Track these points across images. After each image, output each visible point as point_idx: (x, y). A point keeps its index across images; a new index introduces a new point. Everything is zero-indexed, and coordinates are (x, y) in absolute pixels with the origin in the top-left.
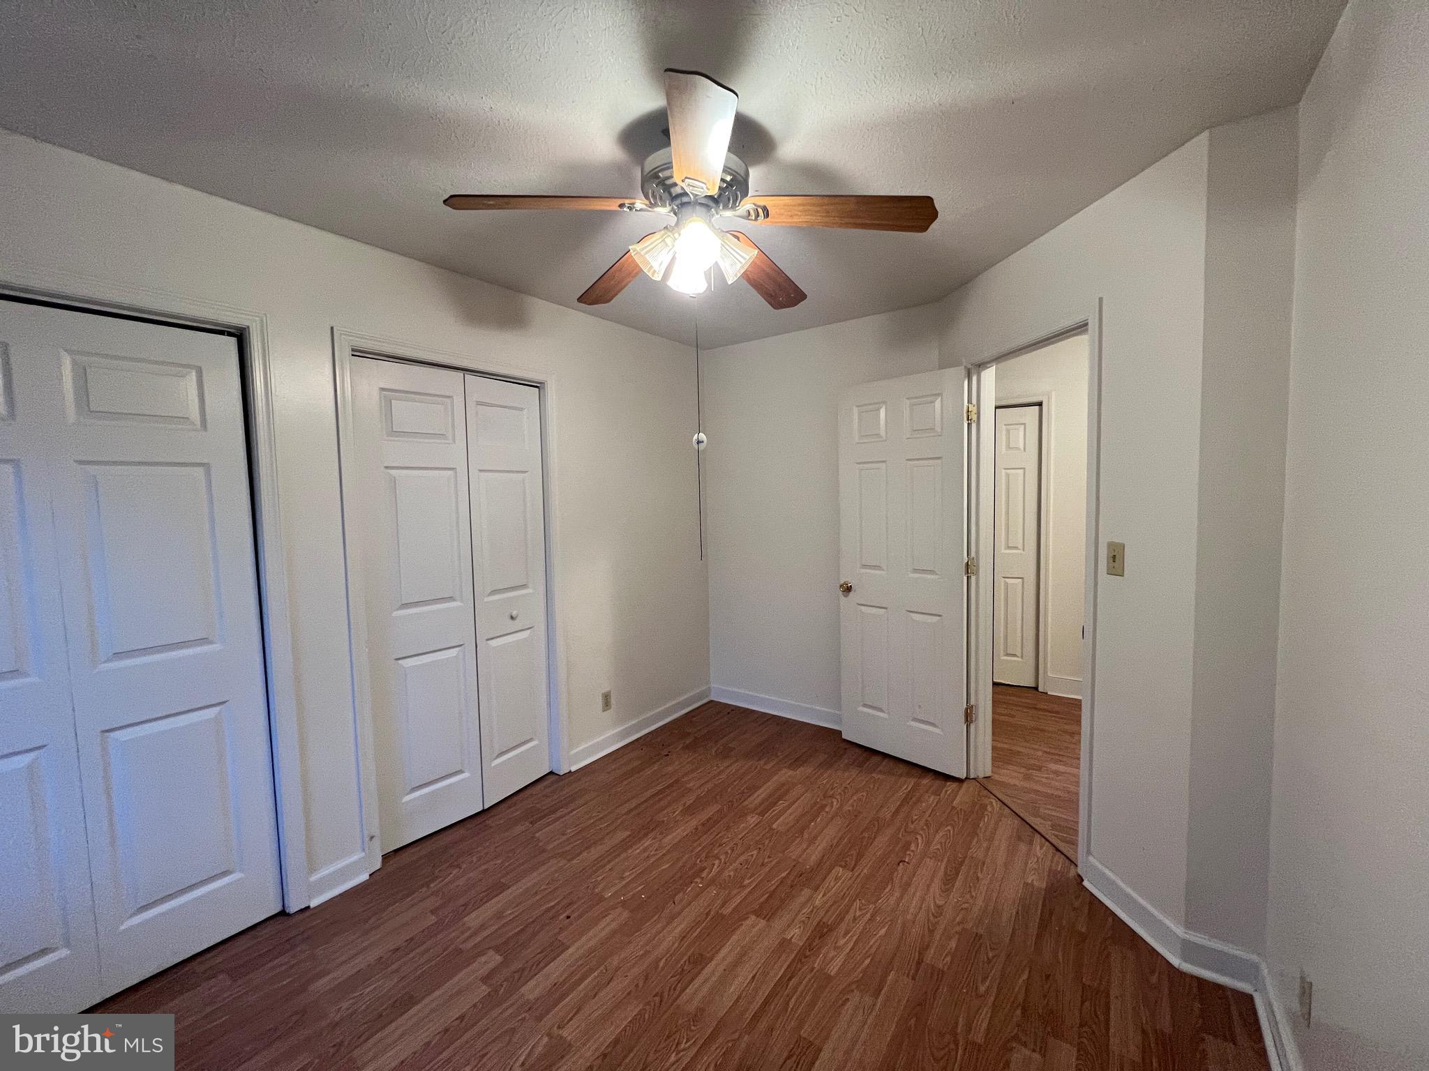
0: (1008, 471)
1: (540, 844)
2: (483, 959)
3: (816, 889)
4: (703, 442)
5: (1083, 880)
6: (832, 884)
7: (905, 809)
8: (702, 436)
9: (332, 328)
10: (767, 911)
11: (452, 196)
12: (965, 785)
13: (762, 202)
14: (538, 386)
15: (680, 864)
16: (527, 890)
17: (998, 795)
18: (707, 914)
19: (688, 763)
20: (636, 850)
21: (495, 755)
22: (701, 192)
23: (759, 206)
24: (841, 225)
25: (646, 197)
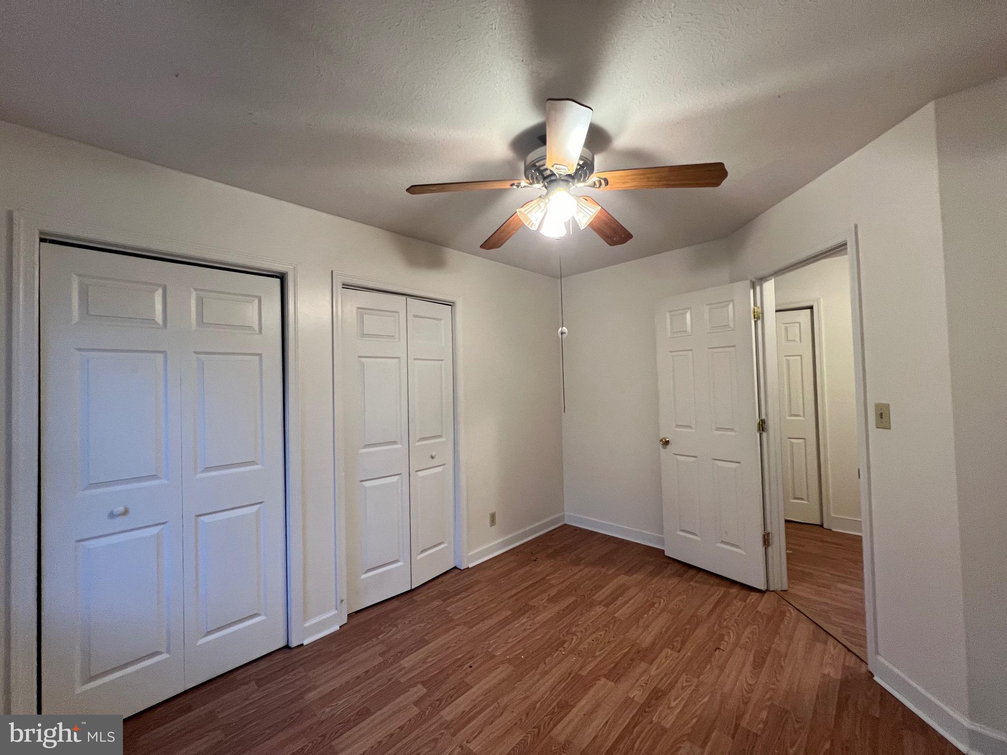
0: (788, 358)
1: (450, 615)
2: (415, 689)
3: (651, 663)
4: (565, 333)
5: (873, 676)
6: (664, 661)
7: (718, 611)
8: (565, 329)
9: (332, 272)
10: (616, 674)
11: (412, 186)
12: (766, 595)
13: (603, 175)
14: (450, 304)
15: (548, 637)
16: (442, 646)
17: (794, 604)
18: (570, 674)
19: (550, 566)
20: (517, 624)
21: (419, 552)
22: (563, 172)
23: (602, 179)
24: (658, 186)
25: (527, 178)
